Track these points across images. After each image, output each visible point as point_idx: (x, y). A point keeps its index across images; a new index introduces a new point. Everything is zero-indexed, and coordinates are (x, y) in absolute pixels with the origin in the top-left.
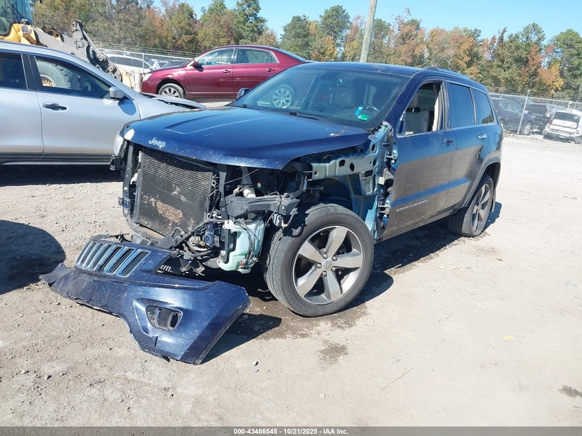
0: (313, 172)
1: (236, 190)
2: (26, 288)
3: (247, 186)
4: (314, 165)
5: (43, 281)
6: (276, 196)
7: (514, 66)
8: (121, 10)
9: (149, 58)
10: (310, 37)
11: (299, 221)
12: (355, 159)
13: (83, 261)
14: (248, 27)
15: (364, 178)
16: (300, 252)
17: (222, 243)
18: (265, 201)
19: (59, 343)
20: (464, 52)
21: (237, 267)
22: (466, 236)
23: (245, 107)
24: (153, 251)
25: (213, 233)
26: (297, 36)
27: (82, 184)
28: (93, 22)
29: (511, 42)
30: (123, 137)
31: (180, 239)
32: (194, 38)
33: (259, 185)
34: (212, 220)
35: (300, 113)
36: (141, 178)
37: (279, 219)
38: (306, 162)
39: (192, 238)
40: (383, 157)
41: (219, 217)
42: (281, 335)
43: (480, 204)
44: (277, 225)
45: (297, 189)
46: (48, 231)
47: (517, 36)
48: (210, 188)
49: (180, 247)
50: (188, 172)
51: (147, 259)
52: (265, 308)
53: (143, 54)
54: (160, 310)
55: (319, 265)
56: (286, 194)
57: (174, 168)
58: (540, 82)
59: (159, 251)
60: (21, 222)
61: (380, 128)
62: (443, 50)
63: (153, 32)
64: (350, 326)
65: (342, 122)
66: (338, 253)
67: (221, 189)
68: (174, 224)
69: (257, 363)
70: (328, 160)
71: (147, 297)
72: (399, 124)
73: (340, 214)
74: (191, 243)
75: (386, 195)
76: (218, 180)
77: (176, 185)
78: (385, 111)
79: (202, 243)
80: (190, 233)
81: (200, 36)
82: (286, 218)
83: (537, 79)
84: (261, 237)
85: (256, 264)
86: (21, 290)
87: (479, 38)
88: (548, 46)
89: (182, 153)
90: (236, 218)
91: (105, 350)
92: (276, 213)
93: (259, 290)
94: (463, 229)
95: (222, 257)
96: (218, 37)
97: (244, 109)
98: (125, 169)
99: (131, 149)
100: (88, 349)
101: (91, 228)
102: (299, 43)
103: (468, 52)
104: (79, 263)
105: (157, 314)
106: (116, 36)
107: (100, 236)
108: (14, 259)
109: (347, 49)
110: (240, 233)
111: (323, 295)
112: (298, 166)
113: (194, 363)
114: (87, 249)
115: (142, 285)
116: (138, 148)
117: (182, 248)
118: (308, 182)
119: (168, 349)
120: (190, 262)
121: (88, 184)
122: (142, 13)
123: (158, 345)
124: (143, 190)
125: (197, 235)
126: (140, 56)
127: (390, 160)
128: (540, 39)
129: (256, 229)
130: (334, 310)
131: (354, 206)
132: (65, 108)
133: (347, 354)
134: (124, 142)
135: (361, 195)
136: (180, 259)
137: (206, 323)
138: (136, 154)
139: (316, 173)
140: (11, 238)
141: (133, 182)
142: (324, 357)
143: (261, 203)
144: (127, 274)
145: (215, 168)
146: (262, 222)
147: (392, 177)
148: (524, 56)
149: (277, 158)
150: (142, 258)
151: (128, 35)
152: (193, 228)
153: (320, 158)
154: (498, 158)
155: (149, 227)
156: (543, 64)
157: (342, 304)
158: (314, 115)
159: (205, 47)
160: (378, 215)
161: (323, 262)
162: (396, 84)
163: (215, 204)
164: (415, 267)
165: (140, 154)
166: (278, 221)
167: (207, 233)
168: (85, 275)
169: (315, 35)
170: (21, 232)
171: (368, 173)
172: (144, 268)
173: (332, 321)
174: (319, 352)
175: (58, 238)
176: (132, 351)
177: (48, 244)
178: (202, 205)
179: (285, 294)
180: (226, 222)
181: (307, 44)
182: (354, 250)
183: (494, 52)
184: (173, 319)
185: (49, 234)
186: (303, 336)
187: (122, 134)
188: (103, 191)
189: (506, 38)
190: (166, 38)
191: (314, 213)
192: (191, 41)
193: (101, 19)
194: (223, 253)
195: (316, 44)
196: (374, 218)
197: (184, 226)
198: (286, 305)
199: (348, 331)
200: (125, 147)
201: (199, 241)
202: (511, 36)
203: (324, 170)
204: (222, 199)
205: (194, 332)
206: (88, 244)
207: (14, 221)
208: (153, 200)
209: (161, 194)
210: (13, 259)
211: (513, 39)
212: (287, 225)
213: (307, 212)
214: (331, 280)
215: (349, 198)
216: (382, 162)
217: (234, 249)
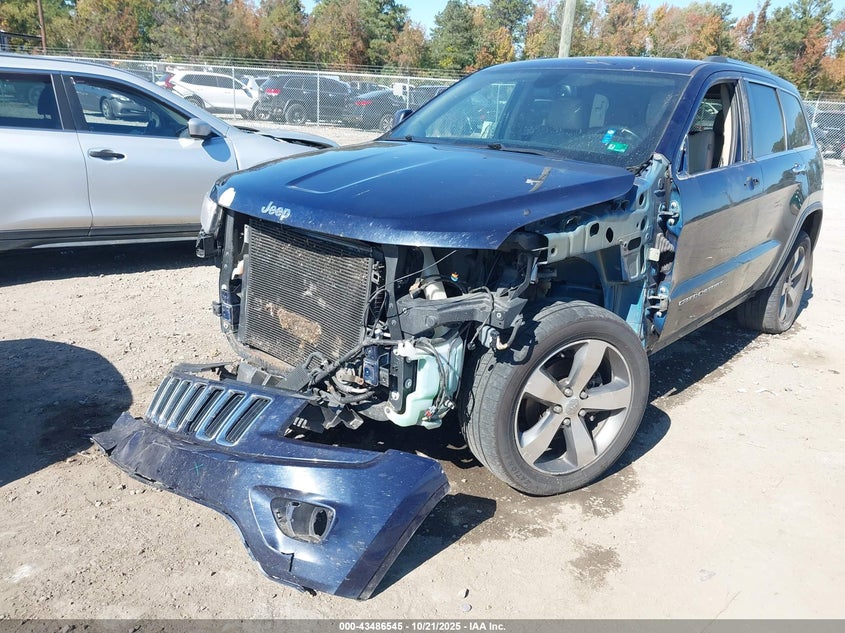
0: (549, 248)
1: (414, 288)
2: (69, 460)
3: (432, 279)
4: (551, 236)
5: (97, 446)
6: (484, 294)
7: (784, 57)
8: (197, 6)
9: (241, 73)
10: (475, 31)
11: (526, 336)
12: (614, 221)
13: (160, 411)
14: (382, 20)
15: (627, 252)
16: (527, 389)
17: (393, 380)
18: (466, 304)
19: (127, 564)
20: (707, 38)
21: (420, 420)
22: (769, 332)
23: (409, 139)
24: (277, 397)
25: (376, 363)
26: (456, 29)
27: (152, 272)
28: (158, 26)
29: (778, 20)
30: (217, 202)
31: (320, 374)
32: (304, 42)
33: (454, 277)
34: (374, 341)
35: (507, 145)
36: (250, 270)
37: (492, 335)
38: (537, 233)
39: (341, 372)
40: (655, 215)
41: (387, 335)
42: (499, 533)
43: (790, 279)
44: (487, 345)
45: (521, 280)
46: (104, 354)
47: (788, 11)
48: (369, 285)
49: (321, 386)
50: (329, 259)
51: (269, 413)
52: (464, 481)
53: (233, 68)
54: (295, 504)
55: (557, 409)
56: (500, 290)
57: (305, 252)
58: (824, 79)
59: (287, 398)
60: (61, 341)
61: (649, 164)
62: (674, 38)
63: (245, 36)
64: (615, 510)
65: (581, 157)
66: (589, 386)
67: (389, 287)
68: (309, 347)
69: (468, 591)
70: (572, 227)
71: (272, 482)
72: (679, 156)
73: (595, 319)
74: (340, 380)
75: (660, 277)
76: (383, 272)
77: (309, 280)
78: (655, 134)
79: (357, 380)
80: (337, 363)
81: (313, 37)
82: (504, 334)
83: (820, 74)
84: (458, 366)
85: (451, 413)
86: (62, 464)
87: (730, 18)
88: (838, 22)
89: (320, 228)
90: (417, 336)
91: (204, 576)
92: (486, 325)
93: (450, 447)
94: (764, 322)
95: (394, 402)
96: (339, 37)
97: (409, 144)
98: (221, 254)
99: (230, 220)
100: (175, 575)
101: (170, 346)
102: (459, 41)
103: (712, 40)
104: (154, 412)
105: (291, 511)
106: (193, 45)
107: (185, 367)
108: (50, 406)
109: (529, 44)
110: (423, 361)
111: (563, 457)
112: (523, 240)
113: (359, 599)
114: (166, 389)
115: (260, 461)
116: (241, 219)
117: (325, 388)
118: (541, 269)
119: (312, 576)
120: (339, 412)
121: (163, 271)
122: (228, 8)
123: (295, 568)
124: (254, 288)
125: (350, 366)
126: (228, 72)
127: (666, 218)
128: (824, 13)
129: (452, 352)
130: (583, 483)
131: (606, 300)
132: (121, 156)
133: (619, 566)
134: (218, 211)
135: (622, 280)
136: (323, 409)
137: (377, 528)
138: (238, 229)
139: (553, 251)
140: (45, 369)
141: (236, 276)
142: (581, 574)
143: (459, 308)
144: (234, 439)
145: (378, 252)
146: (460, 339)
147: (671, 247)
148: (798, 41)
149: (487, 230)
150: (259, 410)
151: (209, 42)
152: (342, 353)
153: (558, 224)
154: (819, 203)
155: (266, 350)
156: (828, 51)
157: (598, 470)
158: (531, 147)
159: (321, 54)
160: (647, 312)
161: (565, 403)
162: (667, 89)
163: (379, 312)
164: (700, 392)
165: (246, 230)
166: (490, 339)
167: (366, 362)
168: (162, 438)
169: (481, 26)
170: (61, 357)
171: (635, 243)
172: (263, 428)
173: (582, 501)
174: (569, 564)
175: (120, 366)
176: (249, 576)
177: (104, 377)
178: (355, 317)
179: (501, 461)
180: (400, 344)
181: (470, 42)
182: (615, 379)
183: (752, 37)
184: (318, 521)
185: (105, 359)
186: (538, 533)
187: (214, 196)
188: (185, 283)
189: (770, 15)
190: (263, 42)
191: (550, 319)
192: (299, 47)
193: (169, 21)
194: (395, 395)
195: (482, 40)
196: (640, 319)
197: (325, 349)
198: (504, 479)
199: (611, 519)
200: (220, 218)
201: (353, 378)
202: (778, 11)
203: (566, 244)
204: (391, 305)
205: (357, 546)
206: (167, 380)
207: (51, 339)
208: (270, 305)
209: (283, 294)
210: (48, 406)
211: (781, 15)
212: (506, 346)
213: (536, 318)
214: (578, 433)
215: (599, 287)
216: (654, 222)
217: (413, 389)
